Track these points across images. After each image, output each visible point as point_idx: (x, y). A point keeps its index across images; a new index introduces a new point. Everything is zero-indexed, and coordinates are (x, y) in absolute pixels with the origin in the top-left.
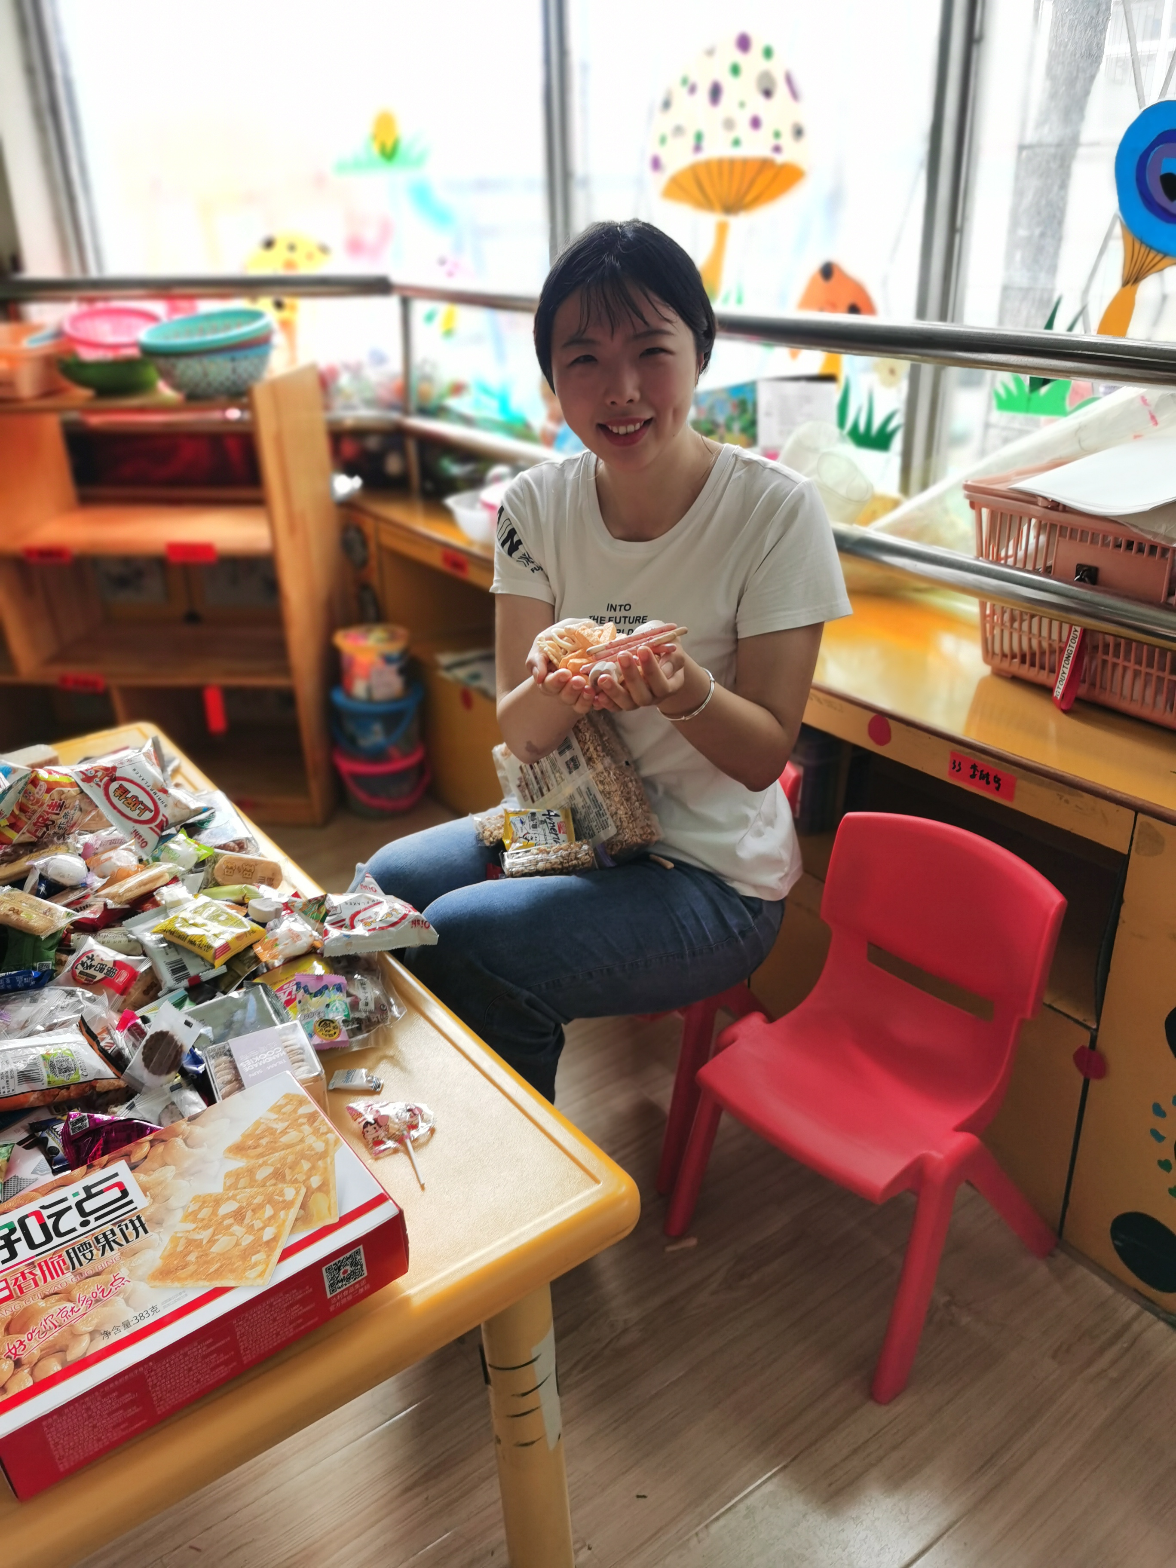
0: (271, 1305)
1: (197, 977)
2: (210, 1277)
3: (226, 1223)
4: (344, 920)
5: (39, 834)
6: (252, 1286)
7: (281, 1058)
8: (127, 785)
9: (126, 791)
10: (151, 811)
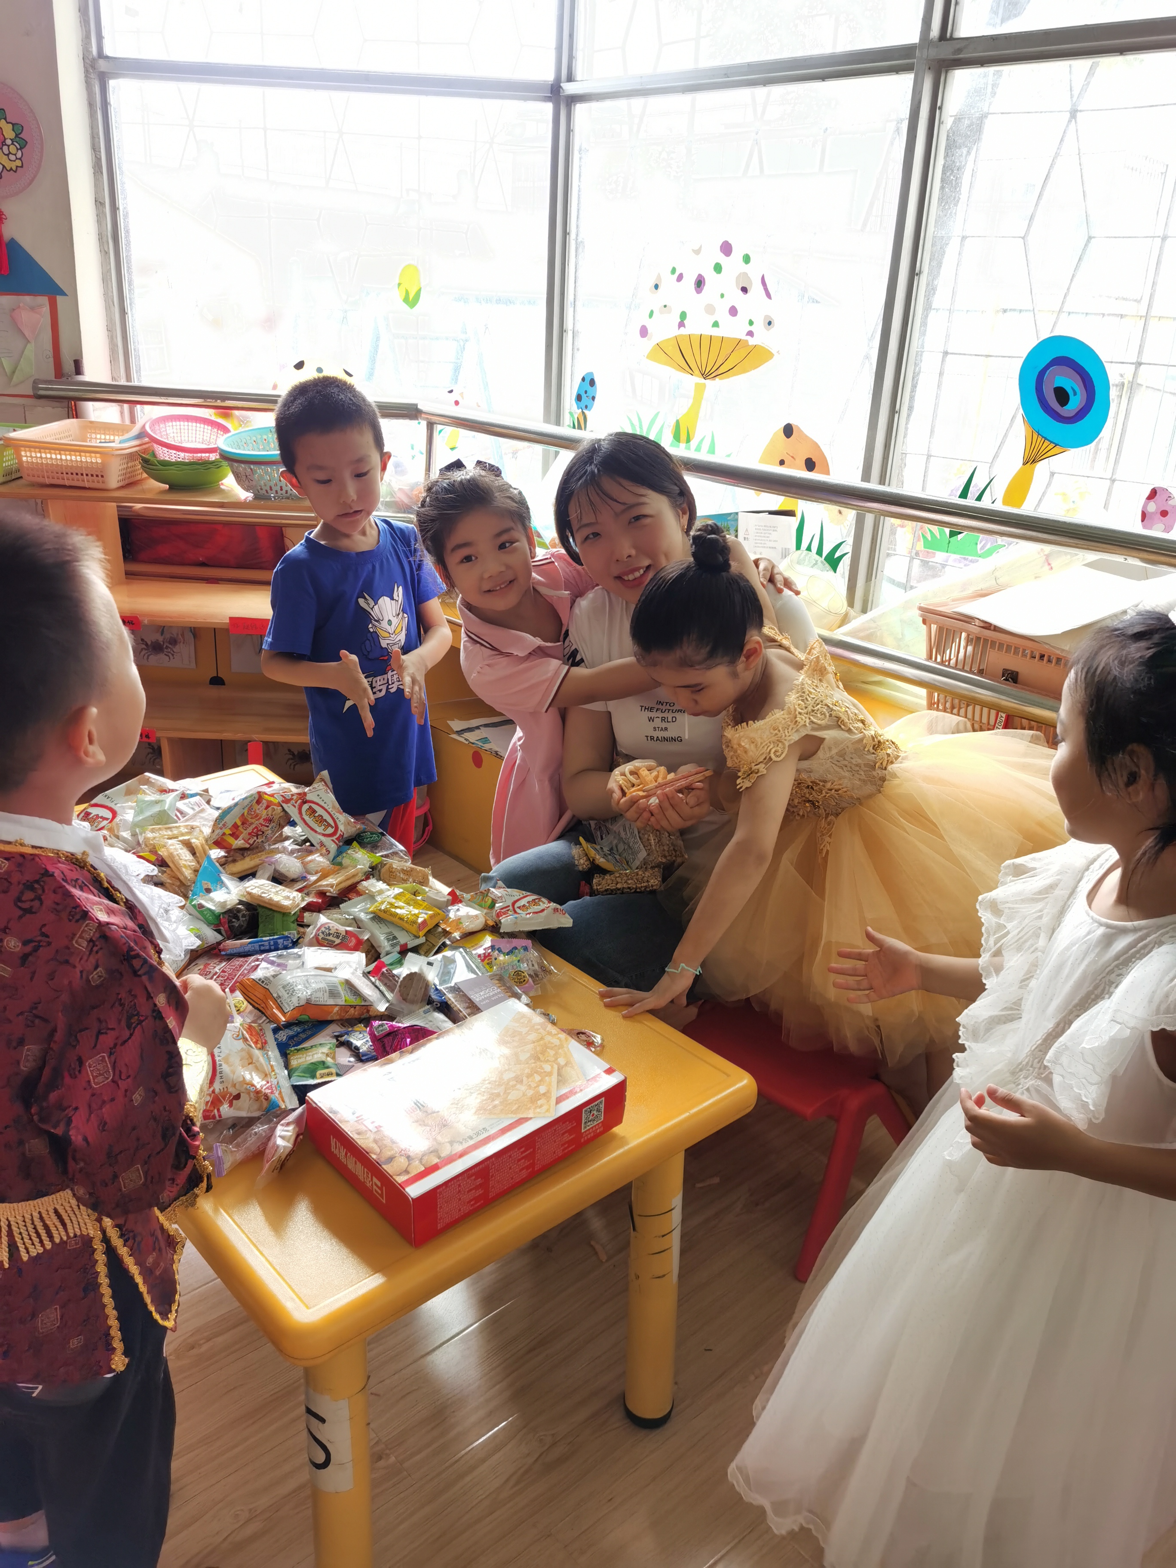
0: (555, 1130)
1: (406, 944)
2: (514, 1112)
3: (511, 1083)
4: (509, 906)
5: (251, 841)
6: (544, 1117)
7: (499, 993)
8: (314, 806)
9: (314, 811)
10: (332, 827)
